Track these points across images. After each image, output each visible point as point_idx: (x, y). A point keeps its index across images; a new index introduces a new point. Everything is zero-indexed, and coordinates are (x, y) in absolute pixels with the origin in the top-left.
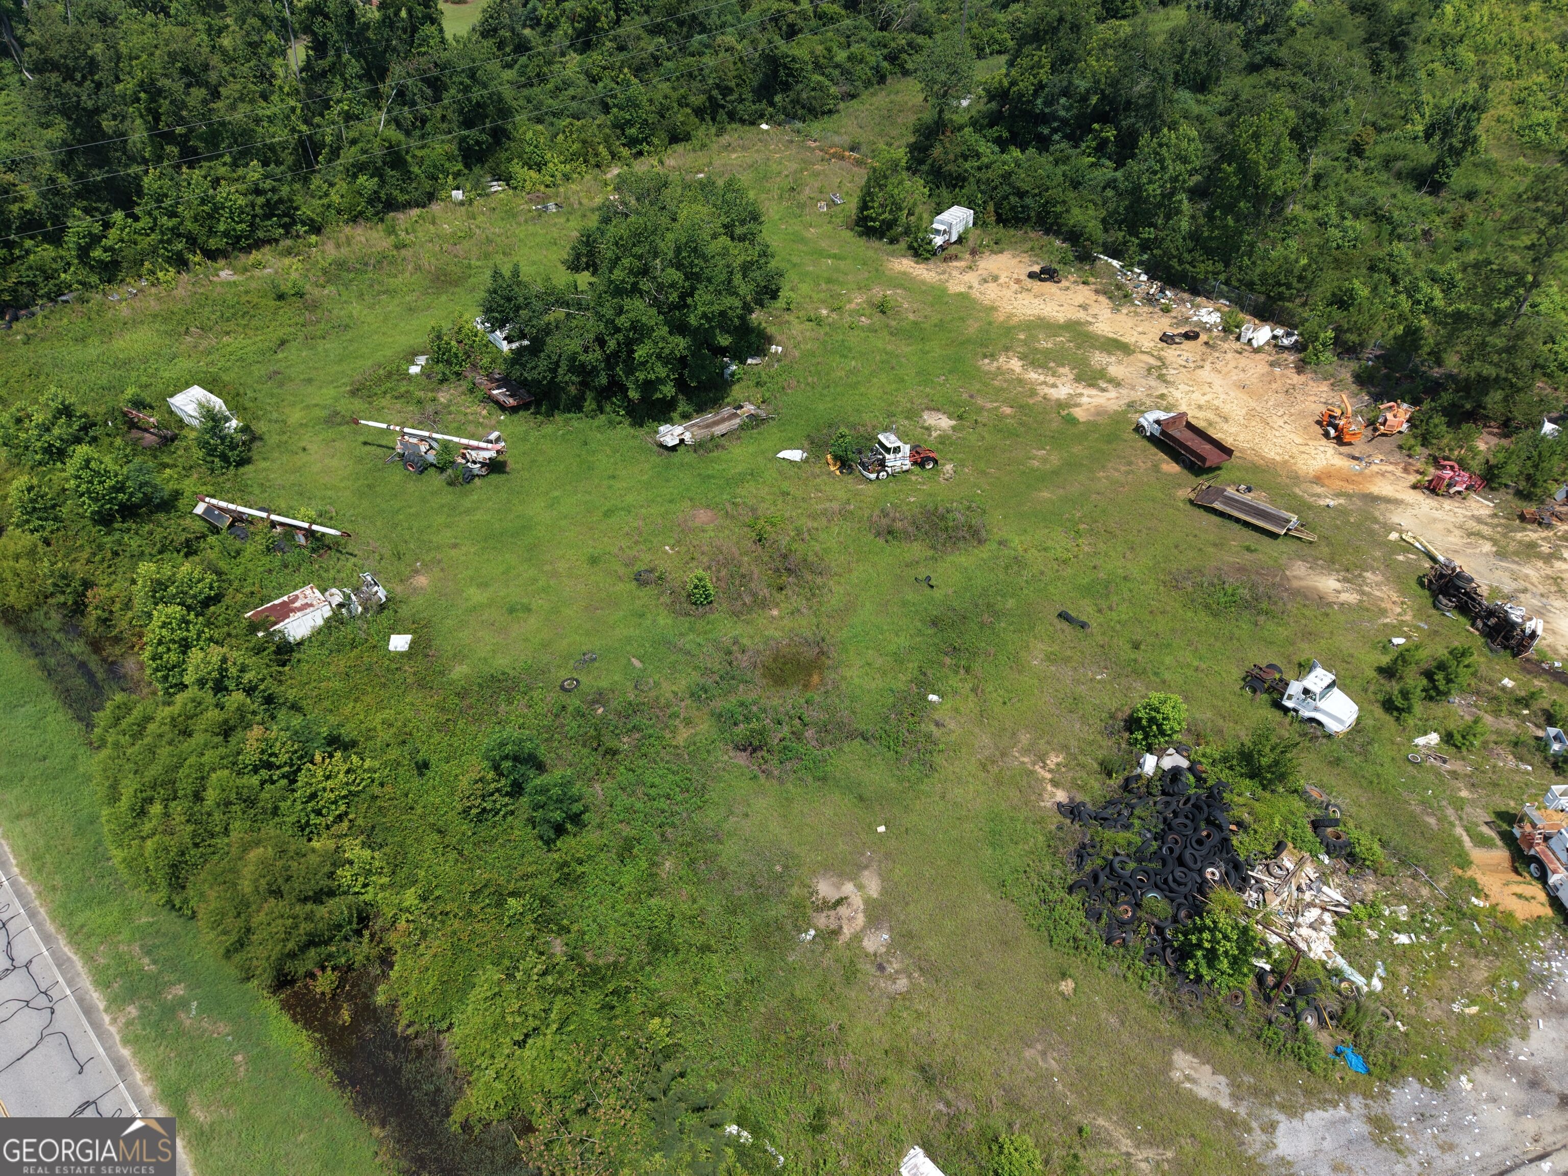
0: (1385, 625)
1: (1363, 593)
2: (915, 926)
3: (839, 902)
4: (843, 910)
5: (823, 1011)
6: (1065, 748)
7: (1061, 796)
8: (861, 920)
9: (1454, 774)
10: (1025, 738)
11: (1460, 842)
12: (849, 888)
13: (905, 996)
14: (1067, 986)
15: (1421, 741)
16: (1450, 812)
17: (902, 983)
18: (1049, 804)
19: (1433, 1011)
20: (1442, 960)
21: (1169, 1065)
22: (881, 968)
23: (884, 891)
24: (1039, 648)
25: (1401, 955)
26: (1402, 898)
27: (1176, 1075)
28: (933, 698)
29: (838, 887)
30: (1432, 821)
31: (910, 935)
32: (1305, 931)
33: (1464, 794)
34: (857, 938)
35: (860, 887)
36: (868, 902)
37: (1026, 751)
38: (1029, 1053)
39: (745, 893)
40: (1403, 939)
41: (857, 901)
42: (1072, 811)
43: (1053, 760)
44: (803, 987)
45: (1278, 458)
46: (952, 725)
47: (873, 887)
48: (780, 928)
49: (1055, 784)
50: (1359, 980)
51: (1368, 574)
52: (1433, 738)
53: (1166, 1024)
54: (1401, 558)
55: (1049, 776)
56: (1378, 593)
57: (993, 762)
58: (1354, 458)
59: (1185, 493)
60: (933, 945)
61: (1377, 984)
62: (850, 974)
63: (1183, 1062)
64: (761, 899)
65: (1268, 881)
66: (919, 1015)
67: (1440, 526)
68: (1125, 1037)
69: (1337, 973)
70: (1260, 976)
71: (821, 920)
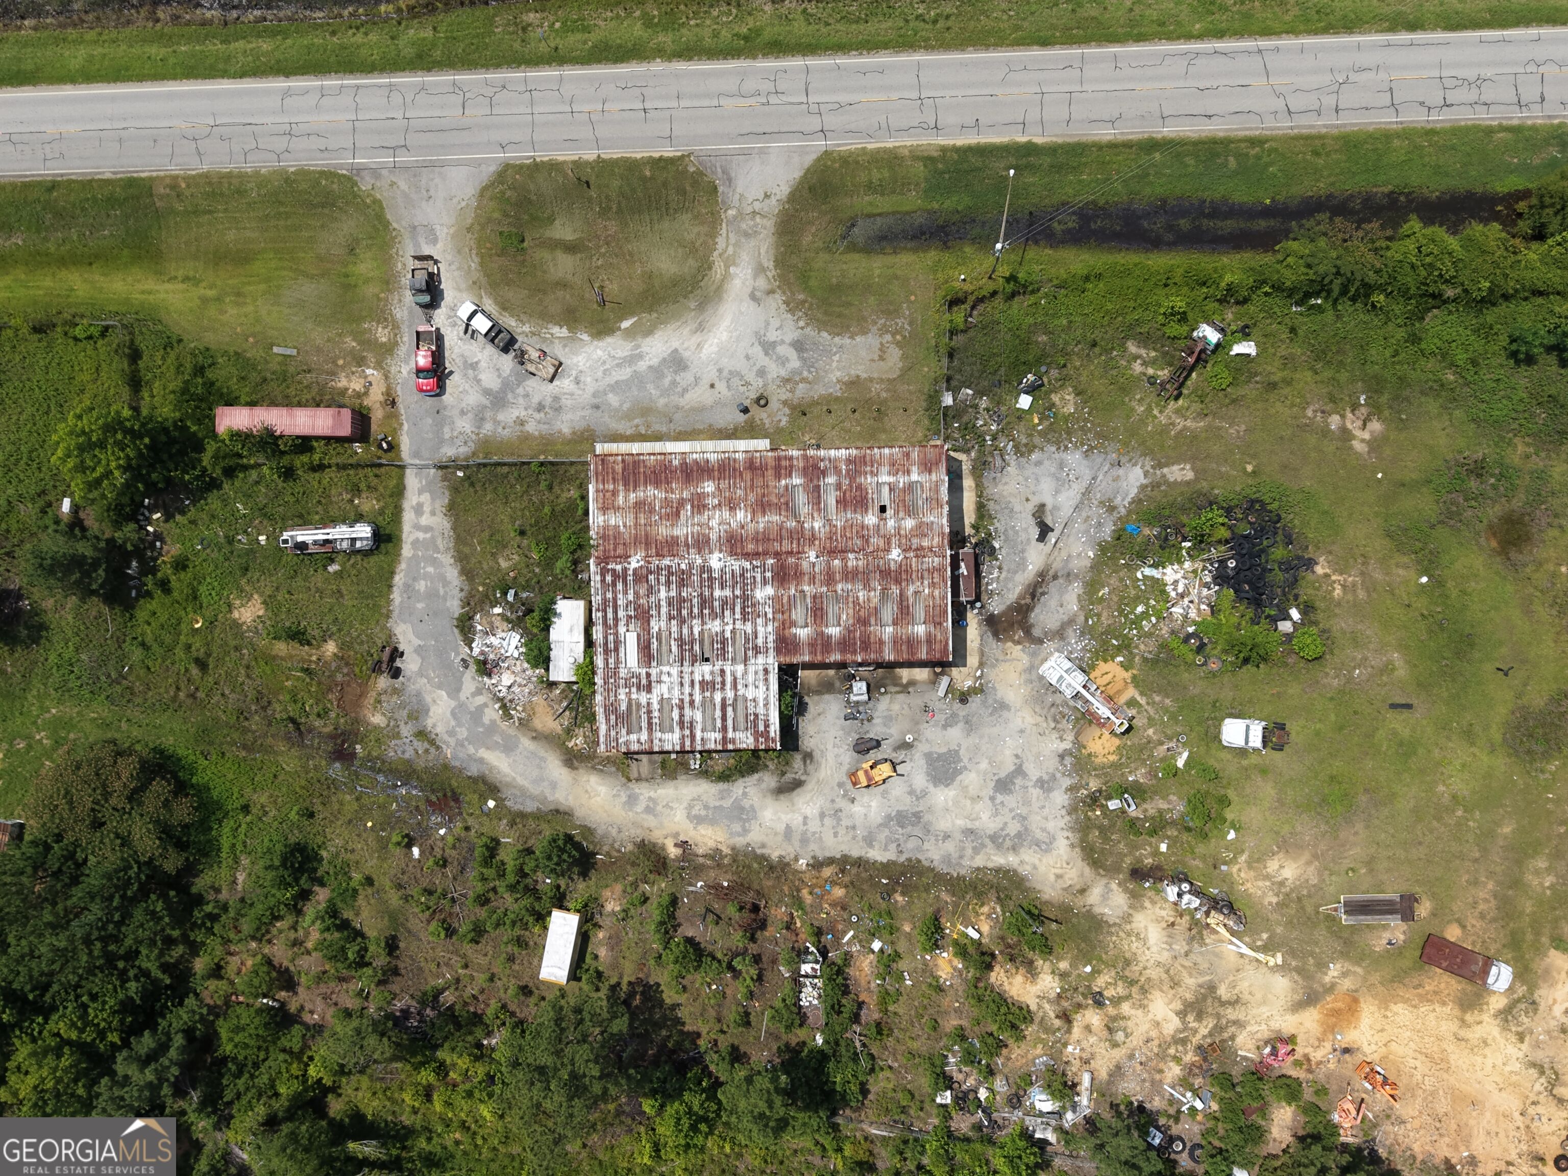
0: (1243, 851)
1: (1267, 877)
2: (1326, 442)
3: (1365, 425)
4: (1359, 423)
5: (1327, 374)
6: (1339, 604)
7: (1319, 570)
8: (1349, 426)
9: (1162, 743)
10: (1361, 594)
11: (1142, 694)
12: (1366, 436)
13: (1305, 409)
14: (1249, 468)
15: (1185, 755)
16: (1152, 711)
17: (1310, 413)
18: (1322, 559)
19: (1114, 581)
20: (1121, 612)
21: (1193, 469)
22: (1323, 412)
23: (1351, 448)
24: (1402, 671)
25: (1137, 600)
26: (1149, 635)
27: (1188, 467)
28: (1424, 580)
29: (1372, 432)
30: (1157, 699)
31: (1325, 436)
32: (1179, 576)
33: (1150, 732)
34: (1343, 417)
35: (1363, 441)
36: (1354, 437)
37: (1354, 585)
38: (1243, 427)
39: (1407, 392)
40: (1140, 609)
41: (1358, 433)
42: (1310, 564)
43: (1338, 592)
44: (1343, 376)
45: (1393, 1007)
46: (1401, 572)
47: (1357, 446)
48: (1376, 391)
49: (1327, 576)
50: (1148, 571)
51: (1274, 900)
52: (1180, 763)
53: (1204, 485)
54: (1265, 936)
55: (1334, 578)
56: (1260, 883)
57: (1363, 564)
58: (1346, 1051)
59: (1423, 910)
60: (1312, 440)
61: (1139, 575)
62: (1332, 399)
63: (1189, 475)
64: (1396, 398)
65: (1205, 592)
66: (1293, 405)
67: (1259, 996)
68: (1214, 466)
69: (1155, 566)
70: (1185, 539)
71: (1364, 411)
